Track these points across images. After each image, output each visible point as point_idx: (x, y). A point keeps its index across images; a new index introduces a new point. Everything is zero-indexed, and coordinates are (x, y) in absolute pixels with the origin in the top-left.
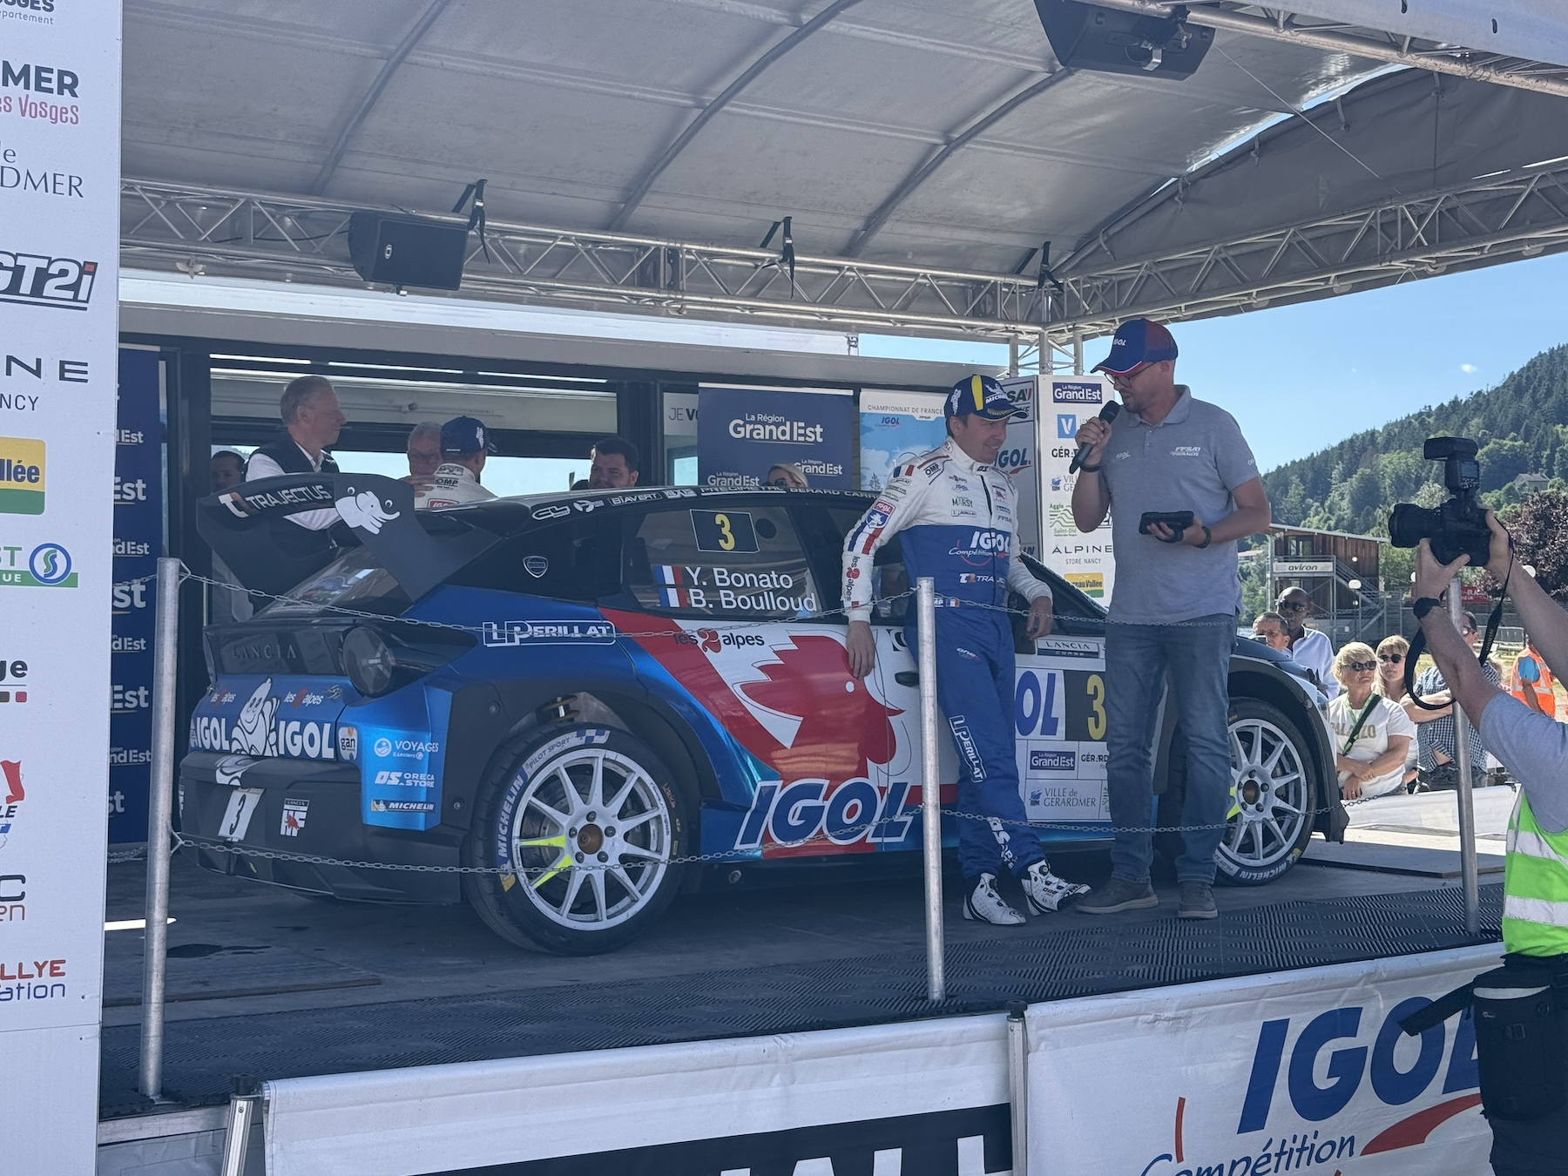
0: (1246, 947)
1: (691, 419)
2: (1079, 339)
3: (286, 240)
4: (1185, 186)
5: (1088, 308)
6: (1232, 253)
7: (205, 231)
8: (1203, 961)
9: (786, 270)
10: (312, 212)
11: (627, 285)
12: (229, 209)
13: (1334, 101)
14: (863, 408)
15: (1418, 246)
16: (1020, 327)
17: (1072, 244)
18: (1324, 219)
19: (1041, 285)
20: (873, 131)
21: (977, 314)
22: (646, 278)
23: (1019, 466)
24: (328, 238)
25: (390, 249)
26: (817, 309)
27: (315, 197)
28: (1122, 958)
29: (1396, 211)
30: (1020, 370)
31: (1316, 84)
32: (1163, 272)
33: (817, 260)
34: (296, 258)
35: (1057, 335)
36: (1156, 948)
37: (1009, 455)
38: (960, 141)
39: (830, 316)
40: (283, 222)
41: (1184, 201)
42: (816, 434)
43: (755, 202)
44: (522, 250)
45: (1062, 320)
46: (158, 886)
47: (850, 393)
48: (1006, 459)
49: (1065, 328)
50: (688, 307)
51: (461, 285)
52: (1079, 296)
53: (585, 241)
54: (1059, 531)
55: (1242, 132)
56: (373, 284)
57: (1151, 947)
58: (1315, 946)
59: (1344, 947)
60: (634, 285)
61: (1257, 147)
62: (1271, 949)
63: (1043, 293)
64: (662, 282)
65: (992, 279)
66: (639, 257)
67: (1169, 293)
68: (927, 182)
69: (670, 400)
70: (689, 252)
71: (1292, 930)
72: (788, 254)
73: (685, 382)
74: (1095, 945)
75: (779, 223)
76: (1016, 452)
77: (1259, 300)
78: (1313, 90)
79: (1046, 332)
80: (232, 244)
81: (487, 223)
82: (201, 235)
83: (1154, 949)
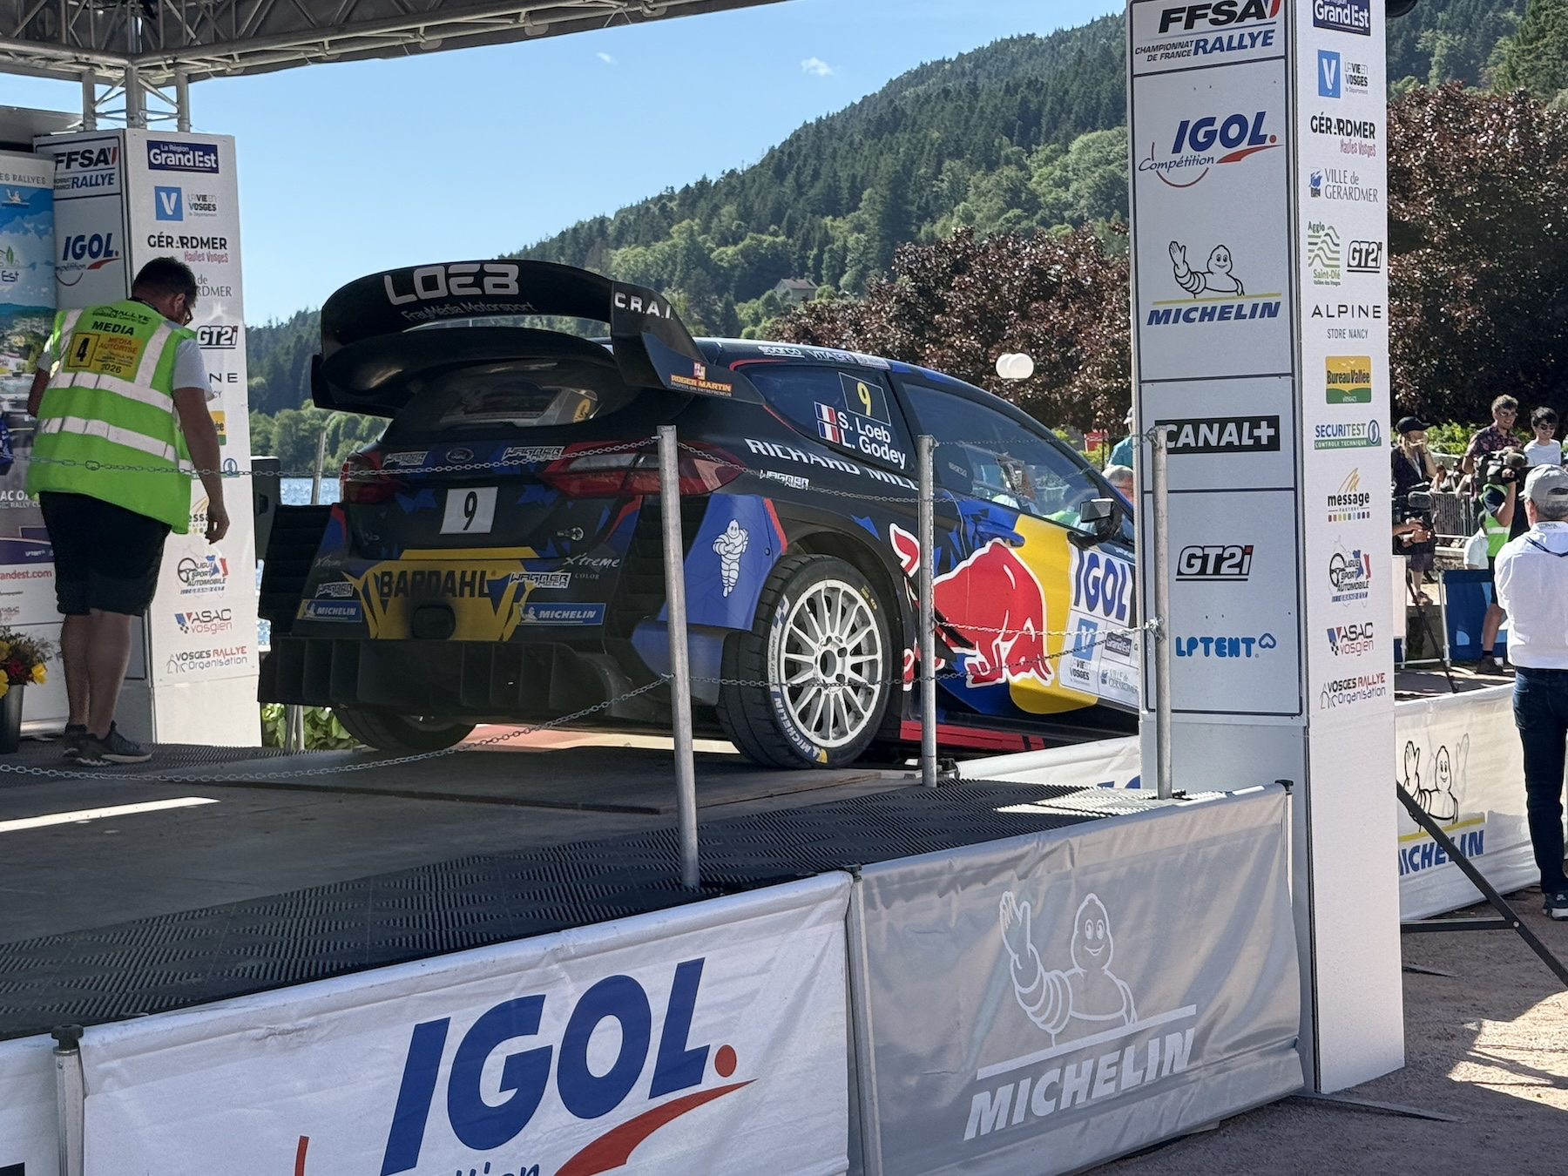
0: (402, 924)
2: (183, 80)
5: (194, 36)
16: (96, 58)
21: (32, 35)
23: (101, 258)
35: (151, 73)
37: (86, 242)
45: (157, 52)
48: (83, 248)
49: (160, 63)
52: (180, 18)
57: (273, 932)
58: (492, 917)
63: (130, 10)
71: (465, 897)
74: (195, 935)
77: (430, 38)
79: (135, 68)
83: (276, 934)
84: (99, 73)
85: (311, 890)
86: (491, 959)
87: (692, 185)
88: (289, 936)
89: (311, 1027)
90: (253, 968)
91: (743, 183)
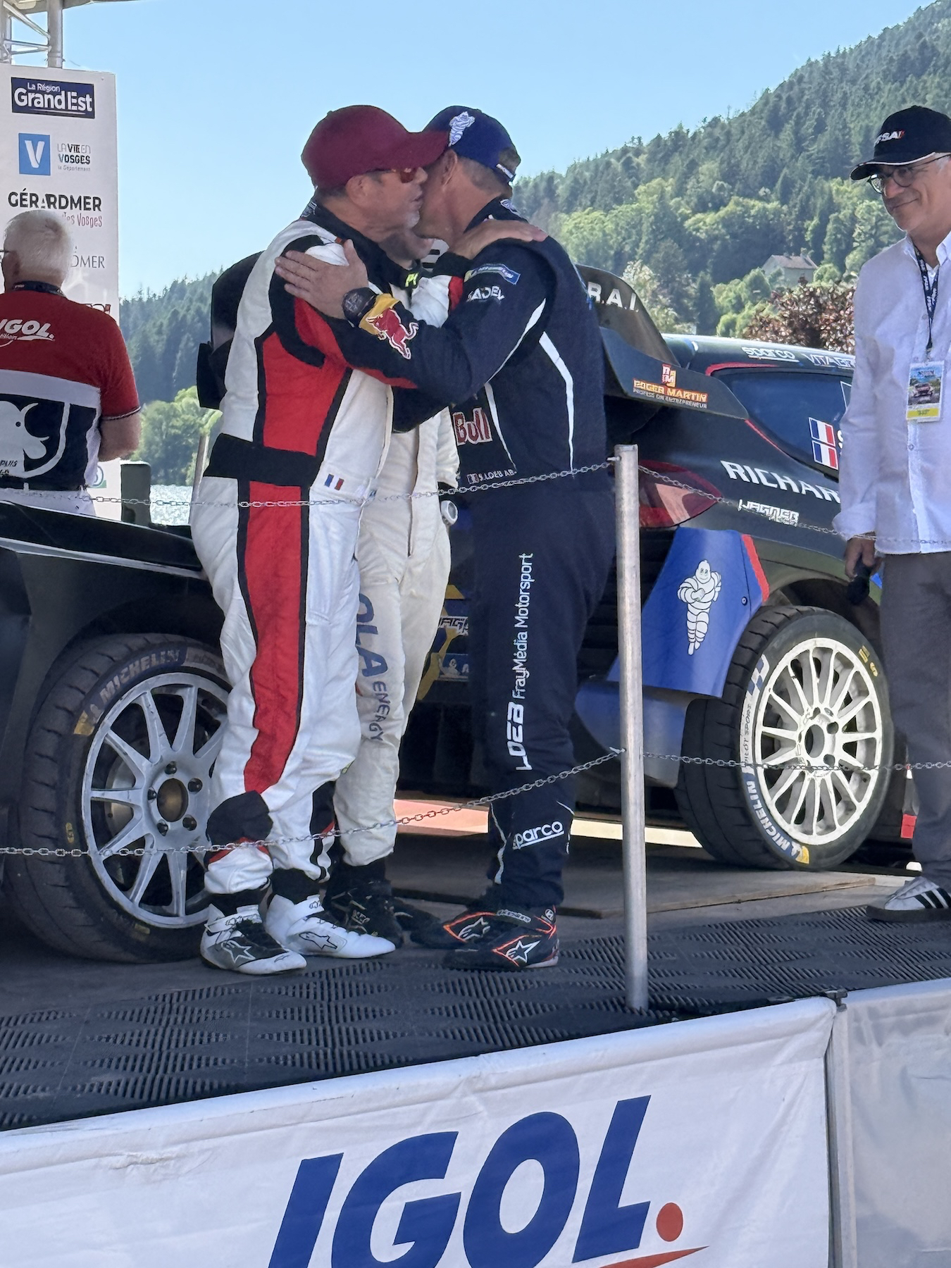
0: (287, 1040)
2: (57, 5)
28: (86, 1064)
36: (142, 1045)
57: (134, 1042)
58: (395, 1035)
59: (438, 1035)
62: (325, 1040)
71: (363, 1010)
74: (42, 1041)
86: (394, 1086)
87: (665, 135)
88: (153, 1045)
89: (179, 1157)
90: (110, 1084)
91: (728, 134)
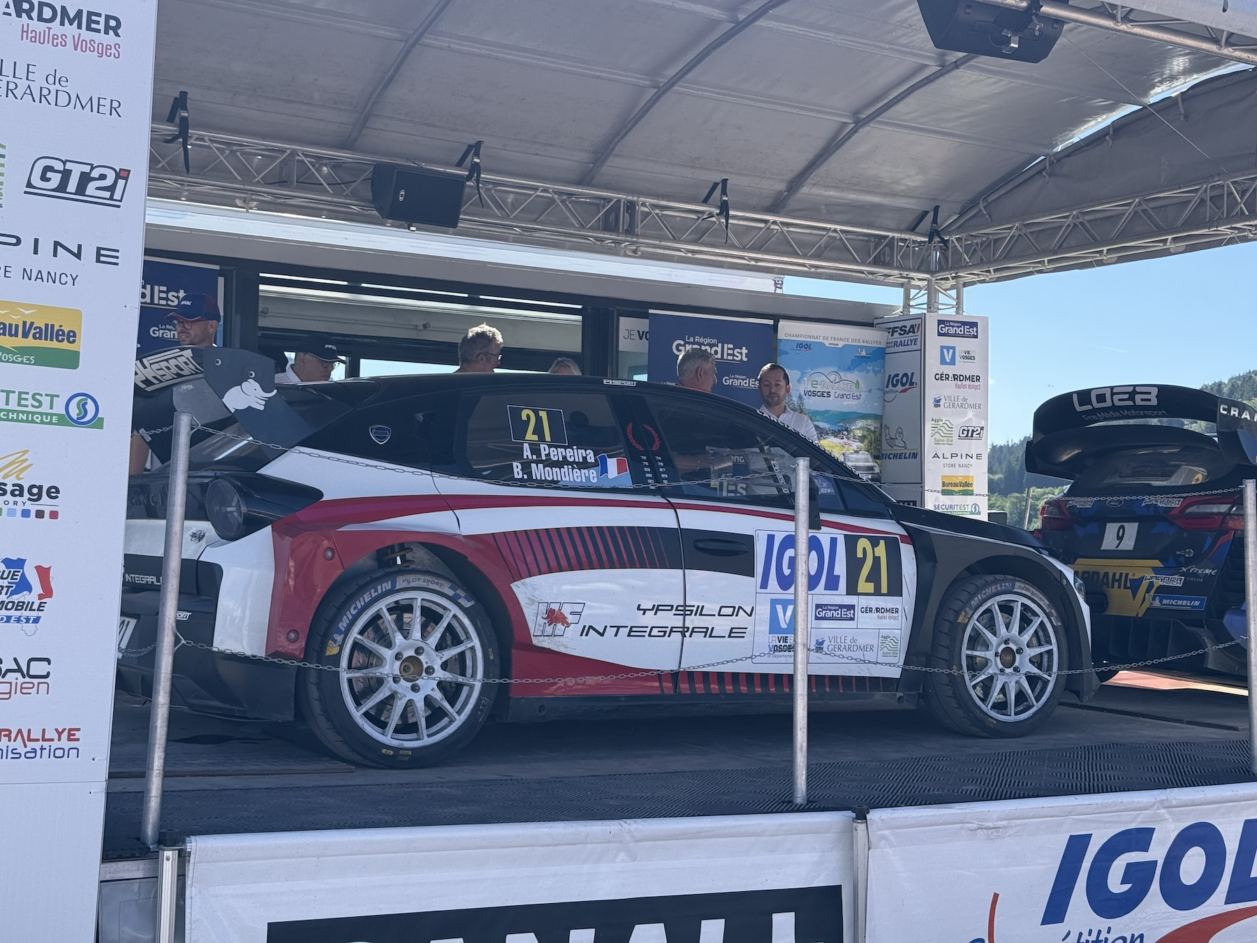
0: (1065, 776)
1: (641, 338)
2: (961, 286)
3: (322, 184)
4: (1051, 164)
5: (968, 260)
6: (1088, 218)
7: (258, 174)
8: (1027, 785)
9: (723, 223)
10: (344, 163)
11: (592, 229)
12: (277, 158)
13: (1177, 96)
14: (781, 335)
15: (1241, 215)
16: (912, 274)
17: (958, 208)
18: (1164, 192)
19: (930, 241)
20: (795, 111)
21: (877, 262)
22: (609, 224)
23: (907, 386)
24: (355, 184)
25: (403, 193)
26: (746, 254)
27: (346, 151)
28: (960, 780)
29: (1223, 186)
30: (911, 309)
31: (1161, 82)
32: (1031, 233)
33: (748, 215)
34: (329, 199)
35: (943, 282)
36: (989, 774)
37: (900, 378)
38: (866, 120)
39: (757, 260)
40: (321, 170)
41: (1050, 175)
42: (742, 354)
43: (699, 166)
44: (510, 198)
45: (946, 270)
46: (163, 675)
47: (771, 322)
48: (897, 381)
49: (949, 276)
50: (642, 248)
51: (459, 225)
52: (960, 250)
53: (560, 193)
54: (938, 441)
55: (1100, 120)
56: (390, 221)
57: (985, 773)
58: (1123, 778)
59: (1146, 780)
60: (599, 229)
61: (1111, 132)
62: (1085, 778)
63: (932, 248)
64: (621, 228)
65: (891, 234)
66: (604, 207)
67: (1036, 250)
68: (839, 153)
69: (625, 324)
70: (644, 204)
71: (1106, 765)
72: (724, 208)
73: (638, 309)
74: (940, 769)
75: (719, 184)
76: (906, 375)
77: (1108, 257)
78: (1159, 87)
79: (934, 279)
80: (279, 186)
81: (482, 176)
82: (255, 177)
83: (987, 774)
84: (913, 283)
85: (1010, 753)
88: (995, 775)
89: (1006, 827)
